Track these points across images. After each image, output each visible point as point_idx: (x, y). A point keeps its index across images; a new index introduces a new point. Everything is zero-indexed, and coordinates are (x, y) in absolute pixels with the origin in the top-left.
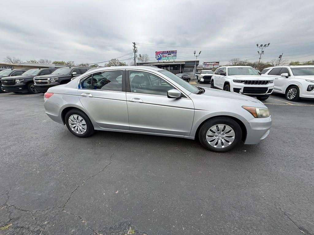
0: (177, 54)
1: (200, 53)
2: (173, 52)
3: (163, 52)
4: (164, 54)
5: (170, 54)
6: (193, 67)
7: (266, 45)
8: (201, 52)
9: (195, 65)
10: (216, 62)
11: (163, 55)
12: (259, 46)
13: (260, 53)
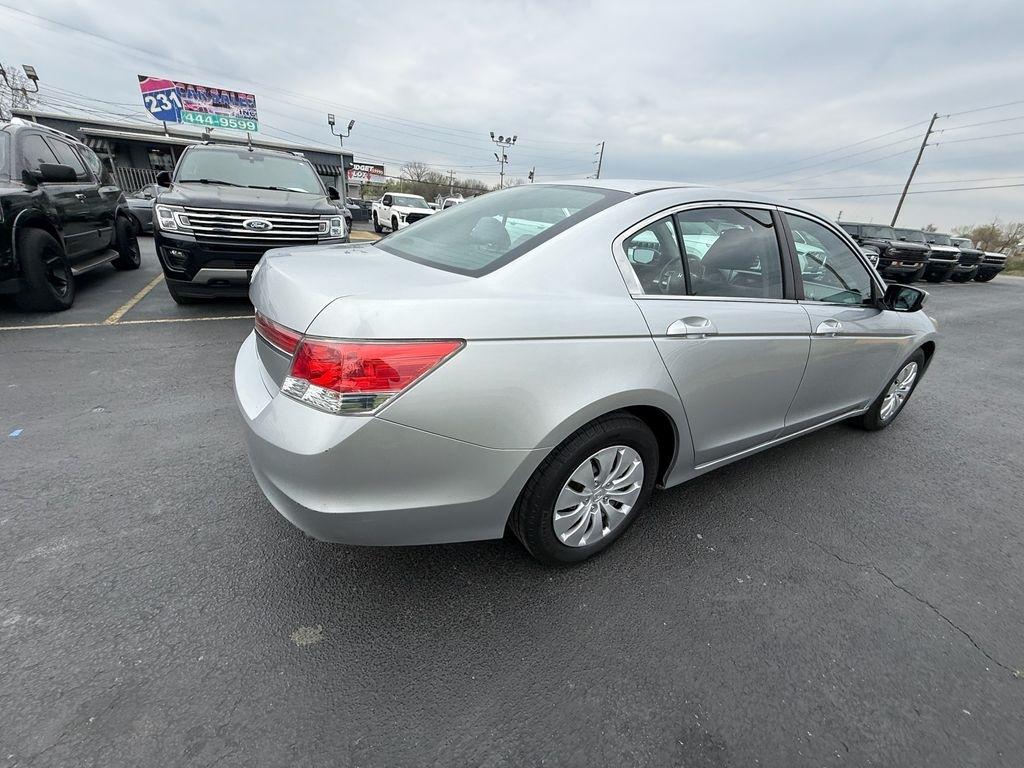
0: (257, 109)
1: (350, 128)
2: (237, 98)
3: (186, 85)
4: (193, 100)
5: (226, 106)
6: (336, 176)
7: (510, 139)
8: (353, 122)
9: (342, 170)
10: (376, 167)
11: (188, 103)
12: (496, 138)
13: (501, 159)
